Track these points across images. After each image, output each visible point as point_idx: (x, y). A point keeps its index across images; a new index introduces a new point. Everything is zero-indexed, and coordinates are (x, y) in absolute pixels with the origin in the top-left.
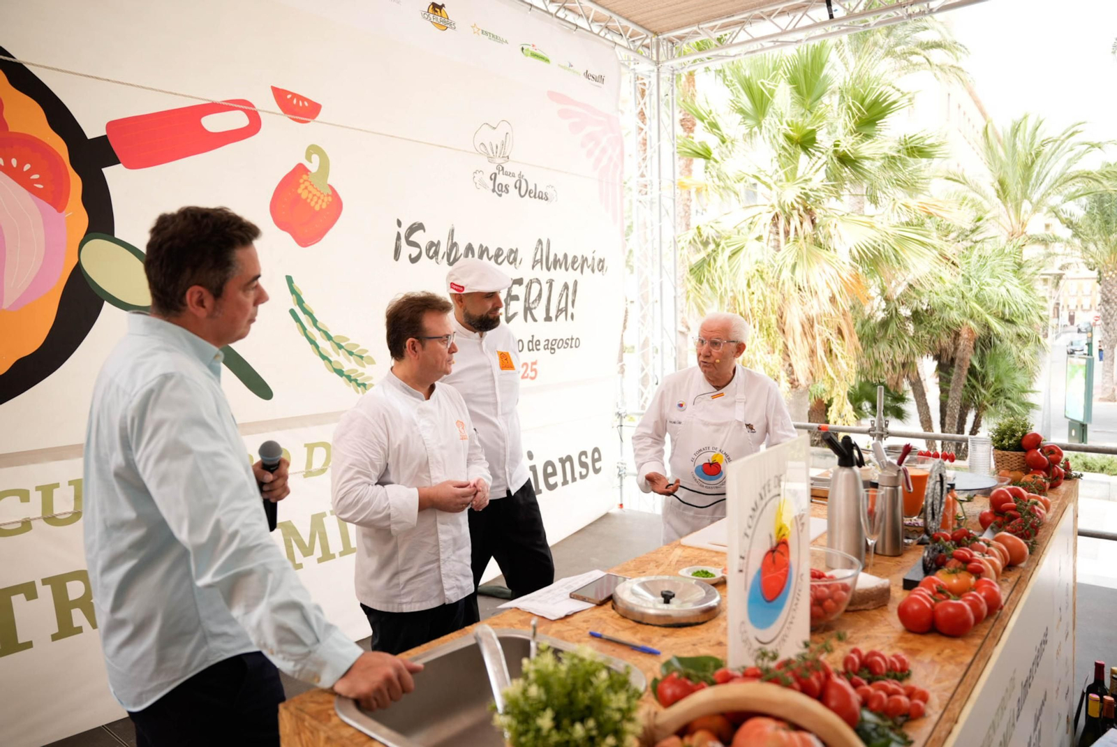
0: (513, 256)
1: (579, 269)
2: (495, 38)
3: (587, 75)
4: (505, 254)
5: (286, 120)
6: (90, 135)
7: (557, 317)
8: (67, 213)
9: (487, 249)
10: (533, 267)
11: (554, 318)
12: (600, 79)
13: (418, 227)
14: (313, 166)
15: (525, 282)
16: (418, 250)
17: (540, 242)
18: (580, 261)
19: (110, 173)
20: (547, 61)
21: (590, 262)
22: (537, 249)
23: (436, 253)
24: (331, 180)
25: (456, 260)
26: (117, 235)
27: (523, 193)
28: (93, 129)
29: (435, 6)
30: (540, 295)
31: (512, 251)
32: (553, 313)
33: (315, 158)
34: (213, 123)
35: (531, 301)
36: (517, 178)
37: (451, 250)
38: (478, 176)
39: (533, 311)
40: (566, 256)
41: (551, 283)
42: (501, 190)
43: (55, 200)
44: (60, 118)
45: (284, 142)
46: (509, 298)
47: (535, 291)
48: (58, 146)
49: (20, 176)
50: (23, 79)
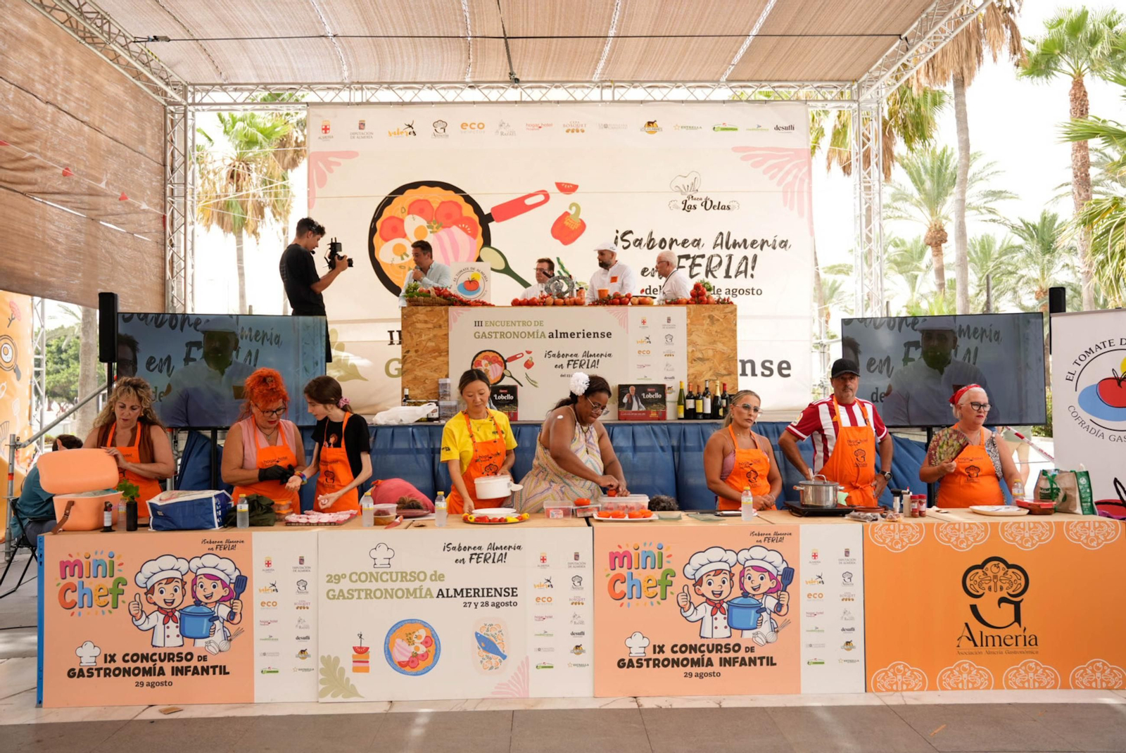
0: (697, 243)
1: (759, 247)
2: (691, 128)
3: (777, 128)
4: (690, 242)
5: (562, 196)
6: (486, 213)
7: (736, 276)
8: (477, 240)
9: (676, 240)
10: (714, 248)
11: (733, 276)
12: (792, 128)
13: (631, 232)
14: (572, 212)
15: (707, 257)
16: (628, 244)
17: (721, 234)
18: (759, 242)
19: (490, 225)
20: (736, 129)
21: (770, 242)
22: (718, 238)
23: (640, 244)
24: (580, 217)
25: (653, 247)
26: (492, 245)
27: (708, 207)
28: (486, 211)
29: (649, 123)
30: (720, 263)
31: (696, 240)
32: (732, 273)
33: (574, 208)
34: (529, 202)
35: (712, 266)
36: (704, 200)
37: (650, 242)
38: (672, 204)
39: (714, 273)
40: (745, 241)
41: (730, 257)
43: (474, 236)
44: (477, 209)
45: (559, 204)
46: (693, 265)
47: (716, 261)
48: (476, 218)
49: (464, 230)
50: (468, 199)
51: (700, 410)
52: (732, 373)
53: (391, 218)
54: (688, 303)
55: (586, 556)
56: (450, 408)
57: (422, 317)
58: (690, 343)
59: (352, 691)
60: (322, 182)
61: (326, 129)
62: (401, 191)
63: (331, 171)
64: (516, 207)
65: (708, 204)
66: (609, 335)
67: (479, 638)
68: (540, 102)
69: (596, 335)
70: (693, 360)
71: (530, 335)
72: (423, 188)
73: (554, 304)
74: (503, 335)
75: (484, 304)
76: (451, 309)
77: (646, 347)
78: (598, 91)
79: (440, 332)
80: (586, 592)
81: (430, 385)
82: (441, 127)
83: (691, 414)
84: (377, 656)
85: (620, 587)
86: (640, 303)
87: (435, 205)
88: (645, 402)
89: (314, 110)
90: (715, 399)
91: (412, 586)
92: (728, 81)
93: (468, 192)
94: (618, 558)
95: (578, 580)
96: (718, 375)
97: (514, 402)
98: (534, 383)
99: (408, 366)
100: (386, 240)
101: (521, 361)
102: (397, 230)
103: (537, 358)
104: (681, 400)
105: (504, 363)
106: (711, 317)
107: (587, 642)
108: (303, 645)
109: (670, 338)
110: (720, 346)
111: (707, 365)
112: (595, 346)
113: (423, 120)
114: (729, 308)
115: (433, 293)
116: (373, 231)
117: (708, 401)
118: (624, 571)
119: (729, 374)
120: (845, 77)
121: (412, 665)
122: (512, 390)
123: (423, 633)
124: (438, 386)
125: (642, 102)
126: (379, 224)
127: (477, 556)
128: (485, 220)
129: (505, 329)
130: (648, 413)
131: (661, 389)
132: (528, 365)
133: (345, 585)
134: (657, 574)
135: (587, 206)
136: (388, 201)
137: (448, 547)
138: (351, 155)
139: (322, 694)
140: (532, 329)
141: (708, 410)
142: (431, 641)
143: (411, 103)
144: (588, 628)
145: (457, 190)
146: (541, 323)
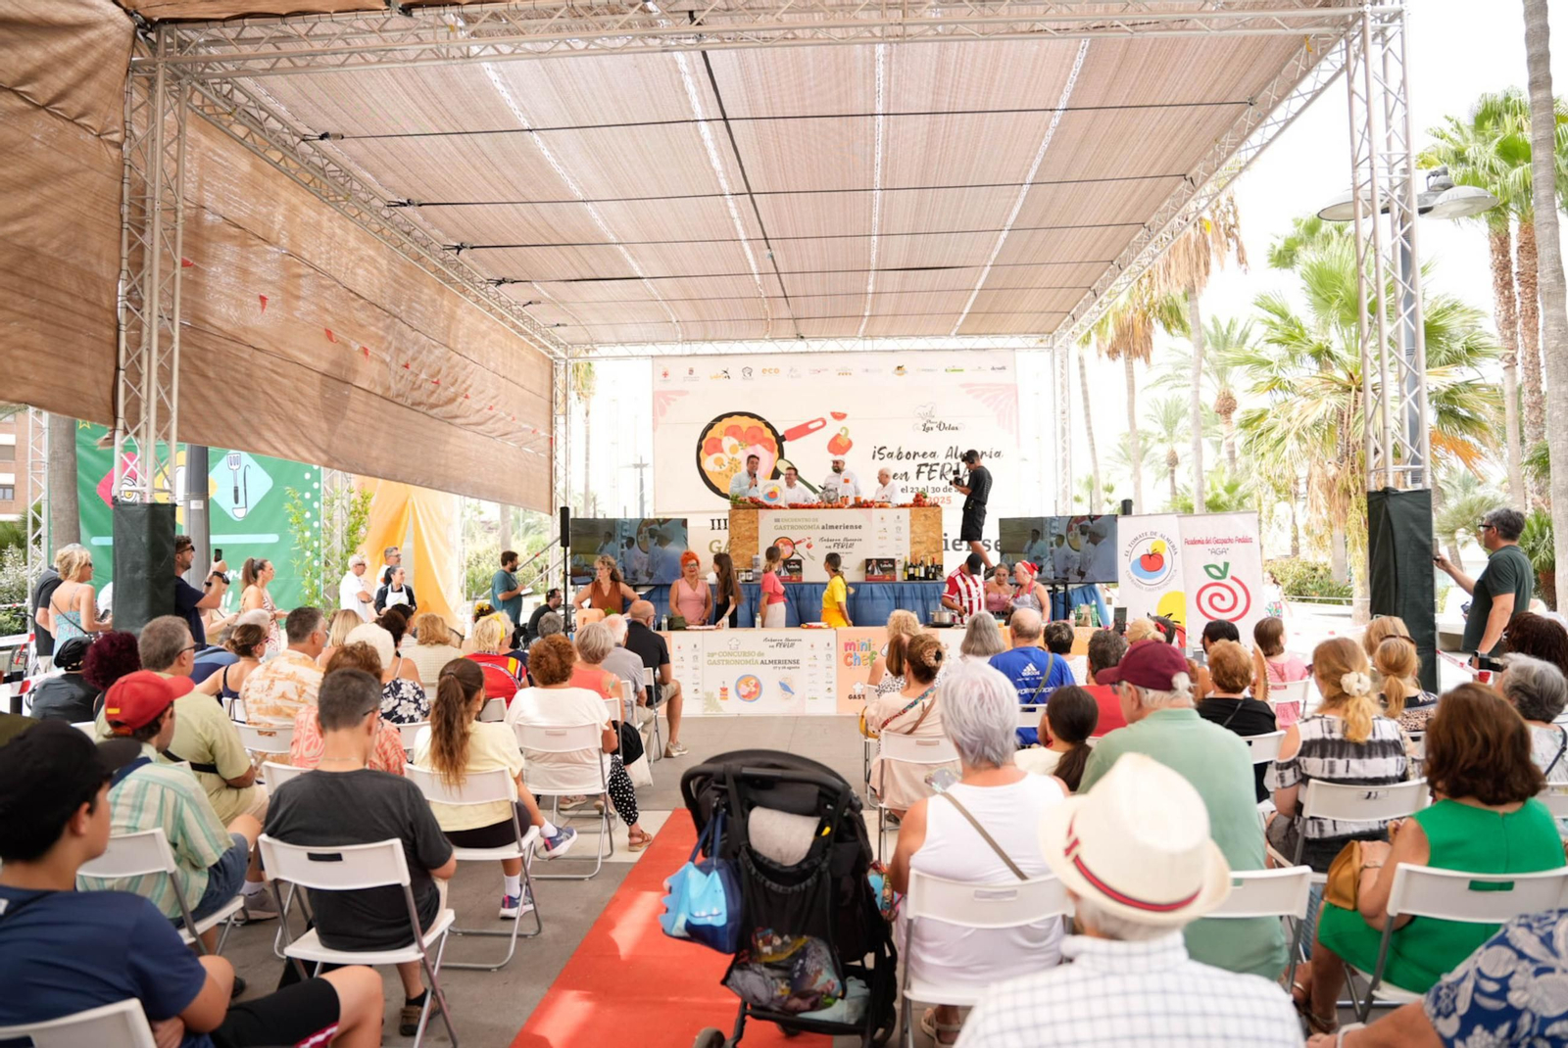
0: (933, 454)
2: (929, 369)
3: (993, 369)
4: (928, 454)
5: (836, 422)
6: (780, 435)
8: (774, 454)
9: (918, 453)
10: (946, 458)
12: (1004, 368)
13: (885, 448)
14: (843, 433)
15: (941, 464)
16: (883, 456)
17: (951, 448)
19: (784, 443)
20: (963, 371)
22: (949, 451)
23: (892, 456)
24: (850, 436)
25: (901, 458)
27: (941, 429)
28: (781, 433)
29: (899, 368)
33: (844, 431)
34: (811, 426)
35: (945, 471)
36: (938, 423)
37: (899, 454)
38: (915, 426)
42: (926, 429)
43: (772, 451)
44: (774, 432)
45: (833, 428)
46: (931, 471)
47: (947, 468)
48: (774, 438)
49: (765, 447)
50: (768, 425)
51: (917, 575)
52: (939, 551)
53: (713, 439)
54: (911, 506)
55: (833, 644)
56: (759, 574)
57: (742, 516)
58: (912, 532)
59: (720, 709)
60: (663, 412)
61: (665, 375)
62: (719, 419)
63: (669, 404)
64: (802, 431)
65: (941, 426)
66: (860, 527)
67: (782, 684)
68: (820, 352)
69: (852, 527)
70: (914, 543)
71: (810, 527)
72: (735, 417)
73: (825, 507)
74: (793, 527)
75: (780, 508)
76: (760, 511)
77: (884, 534)
78: (861, 342)
79: (754, 526)
80: (833, 662)
81: (747, 560)
82: (748, 372)
83: (912, 577)
84: (732, 691)
85: (849, 660)
86: (880, 507)
87: (744, 430)
88: (882, 570)
89: (656, 360)
90: (927, 568)
91: (748, 658)
92: (957, 334)
93: (768, 420)
94: (849, 646)
95: (829, 656)
96: (930, 552)
97: (800, 570)
98: (812, 558)
99: (733, 547)
100: (709, 454)
101: (804, 544)
102: (717, 447)
103: (815, 542)
104: (906, 568)
105: (793, 545)
106: (925, 516)
107: (833, 687)
108: (696, 687)
109: (899, 528)
110: (931, 534)
111: (924, 545)
112: (851, 534)
113: (735, 367)
114: (938, 509)
115: (748, 501)
116: (699, 448)
117: (922, 569)
118: (852, 652)
119: (938, 552)
120: (1043, 330)
121: (749, 697)
122: (799, 562)
123: (754, 681)
124: (752, 560)
125: (893, 351)
126: (704, 443)
127: (780, 644)
128: (780, 440)
129: (794, 524)
130: (884, 576)
131: (892, 561)
132: (809, 546)
133: (716, 658)
134: (868, 653)
135: (853, 428)
136: (710, 427)
137: (766, 639)
138: (682, 393)
139: (706, 710)
140: (811, 524)
141: (923, 575)
142: (758, 685)
143: (726, 355)
144: (834, 679)
145: (760, 419)
146: (817, 520)
